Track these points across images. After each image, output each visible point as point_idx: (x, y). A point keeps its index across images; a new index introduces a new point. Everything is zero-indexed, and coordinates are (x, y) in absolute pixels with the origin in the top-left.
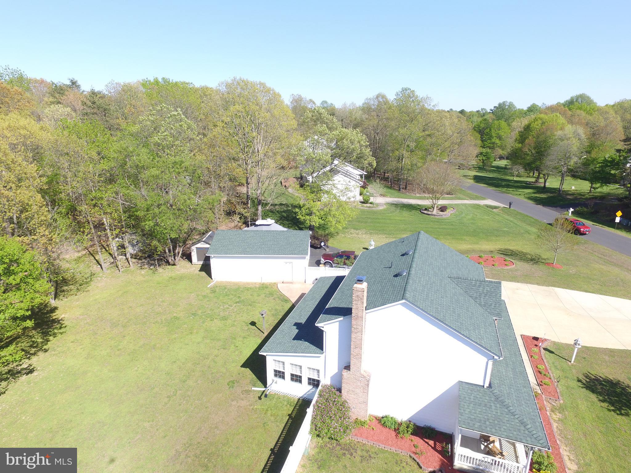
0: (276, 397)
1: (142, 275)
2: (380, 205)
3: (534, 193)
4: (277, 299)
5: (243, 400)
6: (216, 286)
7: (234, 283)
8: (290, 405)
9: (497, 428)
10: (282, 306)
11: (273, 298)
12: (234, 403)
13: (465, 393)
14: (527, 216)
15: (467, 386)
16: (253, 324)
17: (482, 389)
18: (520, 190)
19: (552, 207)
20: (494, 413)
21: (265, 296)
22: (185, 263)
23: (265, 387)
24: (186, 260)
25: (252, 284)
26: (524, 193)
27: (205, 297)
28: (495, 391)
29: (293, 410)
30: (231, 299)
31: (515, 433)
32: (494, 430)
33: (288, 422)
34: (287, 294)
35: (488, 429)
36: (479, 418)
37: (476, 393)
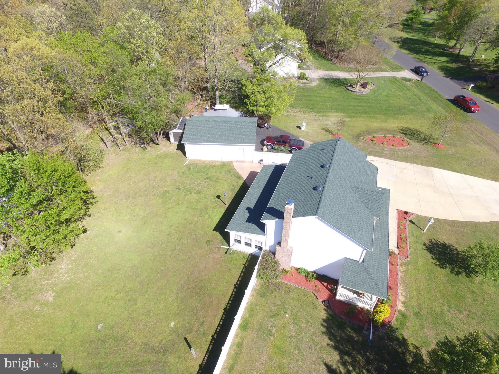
0: (236, 252)
1: (137, 153)
2: (314, 81)
3: (447, 62)
4: (233, 176)
5: (216, 254)
6: (190, 164)
7: (202, 161)
8: (244, 258)
9: (361, 287)
10: (237, 182)
11: (230, 175)
12: (211, 256)
13: (347, 265)
14: (433, 90)
15: (349, 261)
16: (218, 197)
17: (358, 263)
18: (436, 58)
19: (458, 80)
20: (362, 278)
21: (225, 173)
22: (165, 141)
23: (229, 245)
24: (166, 138)
25: (215, 162)
26: (438, 62)
27: (183, 173)
28: (365, 265)
29: (246, 261)
30: (202, 175)
31: (371, 290)
32: (359, 288)
33: (243, 269)
34: (240, 172)
35: (356, 287)
36: (352, 281)
37: (353, 266)
